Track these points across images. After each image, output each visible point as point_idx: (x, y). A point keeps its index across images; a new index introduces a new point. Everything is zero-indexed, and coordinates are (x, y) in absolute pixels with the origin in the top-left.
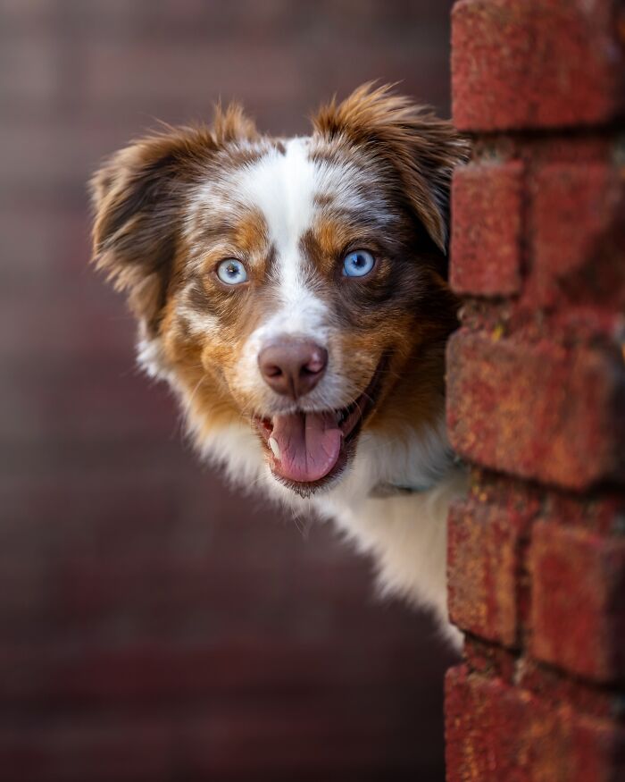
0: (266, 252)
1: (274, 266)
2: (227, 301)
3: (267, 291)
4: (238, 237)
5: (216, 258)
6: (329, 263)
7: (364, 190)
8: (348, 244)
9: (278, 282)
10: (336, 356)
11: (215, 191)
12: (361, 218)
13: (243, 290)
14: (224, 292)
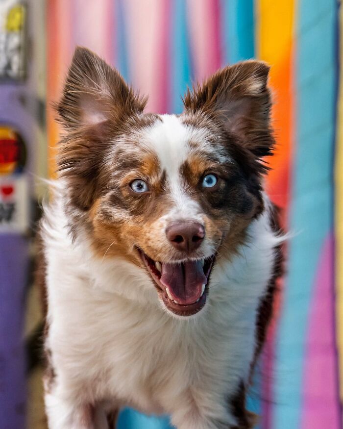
0: (161, 175)
1: (166, 182)
2: (136, 202)
3: (163, 196)
4: (143, 167)
5: (131, 179)
6: (196, 180)
7: (213, 142)
8: (206, 171)
9: (169, 191)
10: (208, 228)
11: (128, 141)
12: (211, 157)
13: (146, 196)
14: (135, 196)
